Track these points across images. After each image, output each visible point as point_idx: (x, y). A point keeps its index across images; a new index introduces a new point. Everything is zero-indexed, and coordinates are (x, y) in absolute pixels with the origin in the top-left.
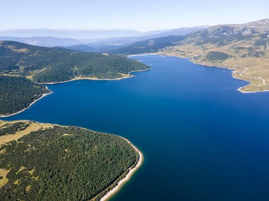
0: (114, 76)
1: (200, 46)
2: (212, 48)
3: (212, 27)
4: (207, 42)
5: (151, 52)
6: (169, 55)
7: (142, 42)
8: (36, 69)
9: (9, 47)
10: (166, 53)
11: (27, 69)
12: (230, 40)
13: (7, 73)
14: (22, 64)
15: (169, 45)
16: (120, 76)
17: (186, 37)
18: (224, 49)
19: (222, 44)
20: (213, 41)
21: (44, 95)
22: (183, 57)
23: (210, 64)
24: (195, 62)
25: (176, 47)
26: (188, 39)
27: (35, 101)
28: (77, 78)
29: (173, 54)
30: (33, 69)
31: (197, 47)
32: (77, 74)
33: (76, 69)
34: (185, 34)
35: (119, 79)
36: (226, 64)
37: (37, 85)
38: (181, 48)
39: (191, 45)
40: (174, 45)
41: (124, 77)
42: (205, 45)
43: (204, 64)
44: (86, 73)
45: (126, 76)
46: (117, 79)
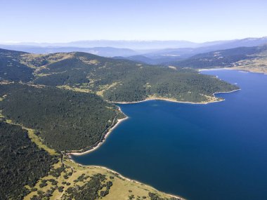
0: (197, 98)
5: (223, 66)
6: (252, 70)
8: (105, 84)
9: (81, 58)
10: (247, 69)
11: (97, 83)
14: (92, 77)
15: (245, 58)
21: (119, 121)
25: (255, 60)
27: (111, 130)
28: (152, 98)
30: (103, 83)
32: (150, 93)
37: (110, 105)
44: (161, 91)
45: (214, 100)
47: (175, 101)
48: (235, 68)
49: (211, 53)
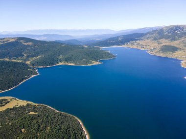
0: (87, 63)
1: (156, 41)
2: (165, 42)
3: (167, 27)
4: (162, 38)
5: (119, 45)
6: (132, 47)
7: (114, 38)
9: (21, 41)
10: (130, 46)
11: (28, 57)
12: (180, 37)
13: (15, 59)
14: (26, 53)
15: (133, 40)
16: (92, 63)
17: (147, 34)
18: (175, 44)
19: (174, 39)
20: (167, 37)
21: (33, 76)
22: (142, 49)
23: (162, 55)
24: (150, 53)
26: (148, 36)
27: (24, 81)
28: (60, 64)
29: (135, 47)
30: (32, 56)
31: (153, 41)
32: (61, 61)
33: (61, 57)
34: (145, 32)
35: (90, 65)
36: (176, 55)
37: (31, 68)
38: (141, 42)
39: (149, 41)
40: (137, 40)
41: (94, 64)
42: (161, 40)
43: (158, 54)
44: (67, 60)
46: (89, 65)
47: (73, 65)
48: (125, 46)
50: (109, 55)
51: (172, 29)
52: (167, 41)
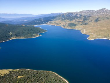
0: (32, 36)
1: (63, 21)
4: (66, 19)
5: (43, 24)
6: (52, 25)
10: (51, 24)
12: (74, 18)
15: (50, 20)
17: (56, 17)
18: (73, 22)
19: (71, 20)
20: (68, 19)
22: (58, 26)
23: (70, 28)
24: (64, 27)
25: (53, 21)
29: (53, 24)
31: (62, 21)
33: (11, 33)
34: (55, 16)
35: (35, 37)
36: (76, 28)
38: (56, 22)
39: (60, 21)
40: (52, 20)
41: (37, 36)
43: (68, 28)
44: (17, 35)
45: (38, 36)
46: (34, 37)
47: (23, 38)
48: (47, 24)
49: (40, 19)
50: (43, 30)
51: (68, 14)
52: (68, 21)
